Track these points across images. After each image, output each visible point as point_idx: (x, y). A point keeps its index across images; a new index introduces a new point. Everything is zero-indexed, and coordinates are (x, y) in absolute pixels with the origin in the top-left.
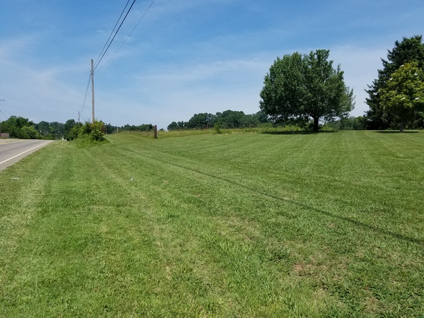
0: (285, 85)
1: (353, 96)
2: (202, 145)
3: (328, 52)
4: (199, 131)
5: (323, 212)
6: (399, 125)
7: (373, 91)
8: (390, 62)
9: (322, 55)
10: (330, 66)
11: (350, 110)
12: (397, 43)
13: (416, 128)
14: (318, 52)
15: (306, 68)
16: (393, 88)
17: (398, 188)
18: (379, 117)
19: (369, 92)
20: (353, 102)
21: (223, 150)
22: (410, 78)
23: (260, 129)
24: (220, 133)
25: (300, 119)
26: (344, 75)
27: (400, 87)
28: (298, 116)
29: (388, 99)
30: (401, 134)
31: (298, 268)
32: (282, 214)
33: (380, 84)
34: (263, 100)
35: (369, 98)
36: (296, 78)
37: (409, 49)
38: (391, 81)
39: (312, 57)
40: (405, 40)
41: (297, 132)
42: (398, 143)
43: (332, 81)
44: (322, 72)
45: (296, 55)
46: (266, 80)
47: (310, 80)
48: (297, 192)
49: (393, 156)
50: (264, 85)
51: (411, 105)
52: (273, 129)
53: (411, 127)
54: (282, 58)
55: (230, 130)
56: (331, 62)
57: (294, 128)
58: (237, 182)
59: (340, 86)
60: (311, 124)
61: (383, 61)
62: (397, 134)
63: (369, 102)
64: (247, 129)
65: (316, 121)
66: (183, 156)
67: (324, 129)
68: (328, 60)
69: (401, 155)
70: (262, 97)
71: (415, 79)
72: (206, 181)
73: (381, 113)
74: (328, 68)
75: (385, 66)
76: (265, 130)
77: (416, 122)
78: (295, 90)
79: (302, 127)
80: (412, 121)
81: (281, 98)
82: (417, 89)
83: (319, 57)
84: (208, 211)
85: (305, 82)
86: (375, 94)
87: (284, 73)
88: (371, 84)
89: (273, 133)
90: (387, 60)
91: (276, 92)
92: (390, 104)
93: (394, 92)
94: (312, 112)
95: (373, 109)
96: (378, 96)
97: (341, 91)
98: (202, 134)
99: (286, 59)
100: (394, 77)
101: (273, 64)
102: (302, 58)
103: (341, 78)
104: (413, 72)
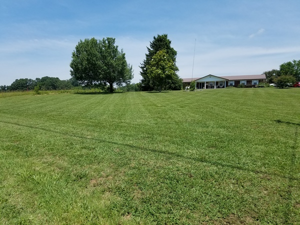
0: (88, 60)
1: (132, 70)
2: (23, 104)
3: (114, 39)
4: (21, 93)
5: (112, 143)
6: (159, 88)
7: (144, 67)
8: (152, 49)
9: (111, 41)
10: (116, 49)
11: (131, 79)
12: (154, 38)
13: (168, 90)
14: (108, 39)
15: (101, 49)
16: (154, 66)
17: (156, 124)
18: (148, 83)
19: (142, 67)
20: (132, 74)
21: (42, 107)
22: (162, 60)
23: (73, 91)
24: (39, 94)
25: (100, 84)
26: (125, 56)
27: (157, 65)
28: (99, 82)
29: (152, 72)
30: (160, 93)
31: (94, 182)
32: (85, 148)
33: (147, 63)
34: (72, 70)
35: (142, 71)
36: (95, 56)
37: (161, 42)
38: (152, 61)
39: (104, 42)
40: (159, 36)
41: (99, 93)
42: (158, 99)
43: (119, 59)
44: (112, 53)
45: (93, 39)
46: (74, 55)
47: (104, 57)
48: (97, 132)
49: (155, 106)
50: (72, 59)
51: (164, 76)
52: (83, 91)
53: (165, 89)
54: (83, 41)
55: (48, 91)
56: (117, 47)
57: (97, 90)
58: (52, 129)
59: (123, 63)
60: (108, 88)
61: (148, 48)
62: (158, 93)
63: (142, 74)
64: (62, 91)
65: (111, 85)
66: (4, 113)
67: (117, 91)
68: (115, 45)
69: (159, 105)
70: (72, 67)
71: (165, 60)
72: (24, 131)
73: (149, 81)
74: (115, 50)
75: (149, 52)
76: (76, 91)
77: (167, 86)
78: (95, 64)
79: (102, 90)
80: (166, 86)
81: (86, 68)
82: (167, 66)
83: (109, 42)
84: (25, 154)
85: (101, 59)
86: (145, 69)
87: (86, 51)
88: (142, 63)
89: (82, 93)
90: (150, 48)
91: (82, 64)
92: (153, 75)
93: (155, 68)
94: (108, 79)
95: (145, 78)
96: (146, 70)
97: (125, 66)
98: (23, 95)
99: (87, 41)
100: (154, 59)
101: (78, 44)
102: (98, 42)
103: (124, 58)
104: (164, 56)
